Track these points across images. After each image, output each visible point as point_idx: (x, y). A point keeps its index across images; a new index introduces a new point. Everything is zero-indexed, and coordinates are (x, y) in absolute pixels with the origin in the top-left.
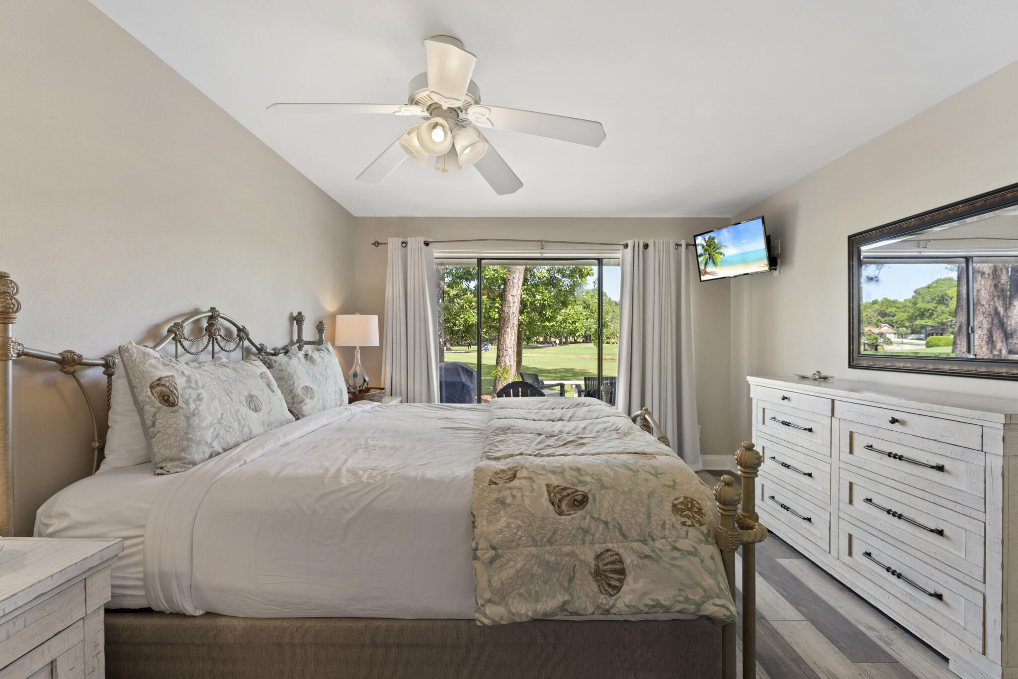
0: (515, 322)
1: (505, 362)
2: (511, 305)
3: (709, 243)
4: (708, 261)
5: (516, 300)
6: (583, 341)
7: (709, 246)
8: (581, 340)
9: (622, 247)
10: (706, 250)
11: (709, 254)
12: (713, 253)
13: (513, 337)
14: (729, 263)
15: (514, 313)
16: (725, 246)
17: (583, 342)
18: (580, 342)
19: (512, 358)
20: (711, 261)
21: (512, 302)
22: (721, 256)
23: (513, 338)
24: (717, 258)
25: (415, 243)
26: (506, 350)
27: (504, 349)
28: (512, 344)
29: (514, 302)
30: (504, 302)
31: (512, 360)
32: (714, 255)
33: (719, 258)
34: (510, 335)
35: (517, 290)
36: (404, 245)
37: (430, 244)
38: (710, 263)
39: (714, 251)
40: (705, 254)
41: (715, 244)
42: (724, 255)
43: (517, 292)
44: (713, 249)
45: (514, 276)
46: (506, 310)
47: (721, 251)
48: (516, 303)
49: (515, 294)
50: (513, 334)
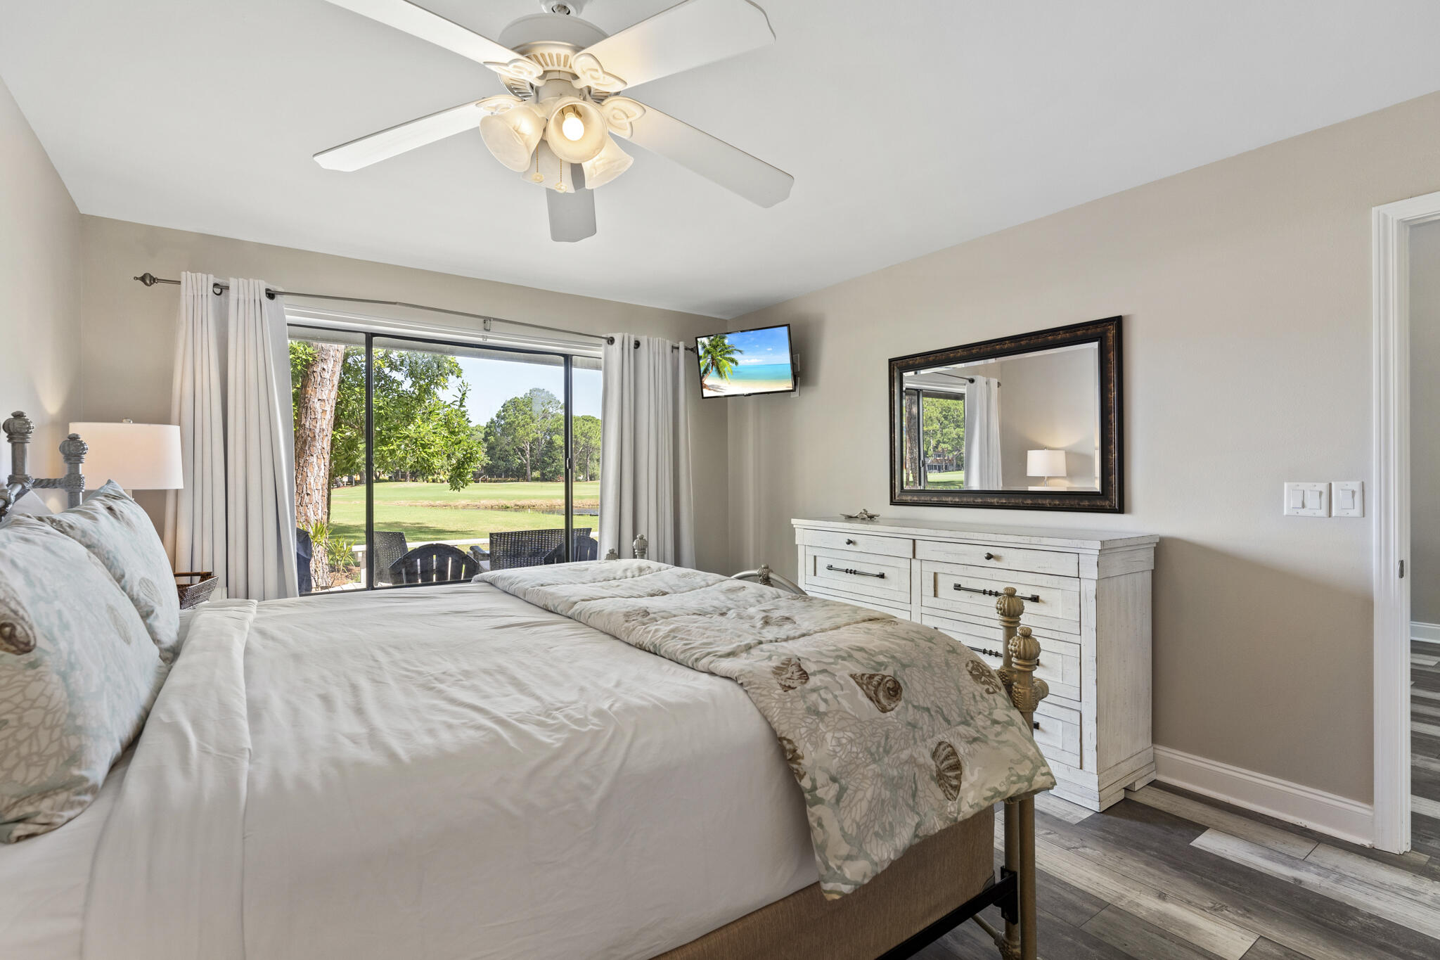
0: (325, 446)
1: (306, 515)
2: (319, 416)
3: (714, 343)
4: (710, 369)
5: (328, 408)
6: (390, 477)
7: (715, 347)
8: (387, 478)
9: (604, 341)
10: (708, 352)
11: (713, 359)
12: (719, 358)
13: (323, 470)
14: (740, 376)
15: (323, 430)
16: (740, 351)
17: (390, 480)
18: (385, 481)
19: (320, 508)
20: (714, 368)
21: (320, 411)
22: (731, 364)
23: (322, 474)
24: (725, 366)
25: (244, 290)
26: (308, 494)
27: (305, 492)
28: (319, 484)
29: (324, 411)
30: (304, 411)
31: (320, 511)
32: (721, 360)
33: (727, 367)
34: (316, 468)
35: (330, 391)
36: (218, 291)
37: (278, 297)
38: (713, 371)
39: (720, 355)
40: (705, 357)
41: (724, 345)
42: (737, 363)
43: (329, 394)
44: (720, 352)
45: (325, 367)
46: (307, 424)
47: (732, 356)
48: (328, 413)
49: (325, 397)
50: (323, 467)
